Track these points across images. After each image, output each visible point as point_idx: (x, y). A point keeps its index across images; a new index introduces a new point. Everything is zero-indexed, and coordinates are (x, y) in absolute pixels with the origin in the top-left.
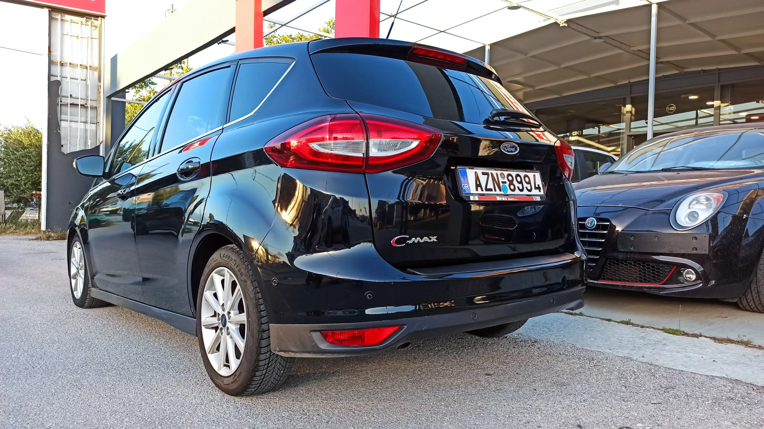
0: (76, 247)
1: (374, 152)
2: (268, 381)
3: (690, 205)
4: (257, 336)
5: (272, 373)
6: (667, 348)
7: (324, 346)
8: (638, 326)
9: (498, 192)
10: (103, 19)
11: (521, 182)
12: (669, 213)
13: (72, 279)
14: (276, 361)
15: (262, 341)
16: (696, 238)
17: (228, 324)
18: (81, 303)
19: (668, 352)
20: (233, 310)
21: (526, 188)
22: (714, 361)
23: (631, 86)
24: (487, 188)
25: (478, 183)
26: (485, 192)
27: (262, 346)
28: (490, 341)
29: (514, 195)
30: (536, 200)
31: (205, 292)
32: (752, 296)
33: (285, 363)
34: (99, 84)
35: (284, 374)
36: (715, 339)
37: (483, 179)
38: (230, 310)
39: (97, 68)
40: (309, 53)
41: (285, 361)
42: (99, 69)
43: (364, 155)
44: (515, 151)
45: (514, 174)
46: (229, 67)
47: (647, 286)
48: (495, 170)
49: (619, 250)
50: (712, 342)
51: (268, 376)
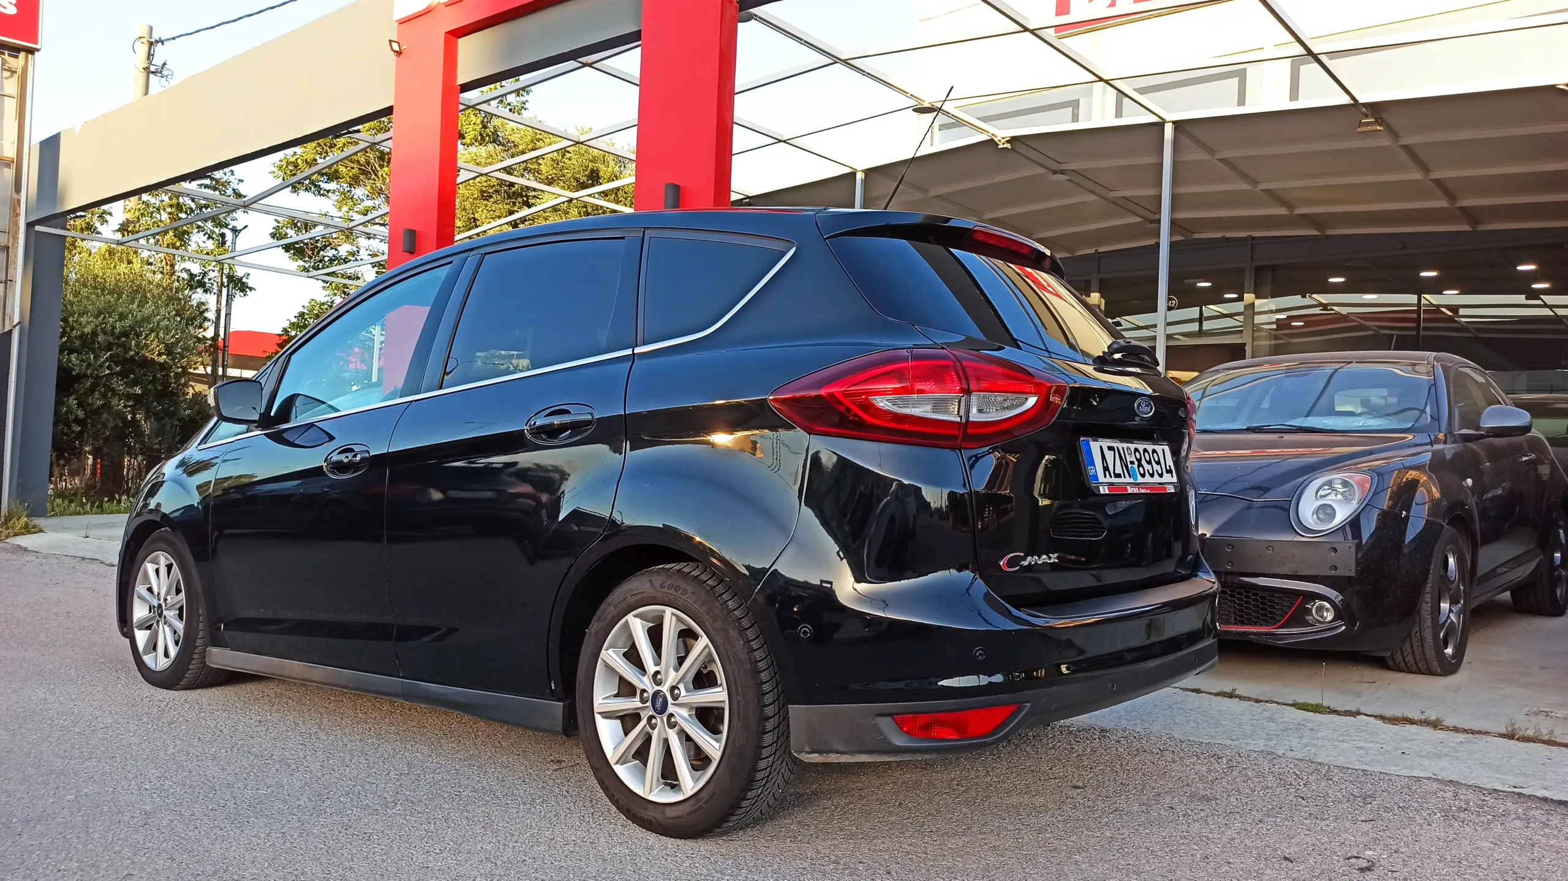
0: (156, 562)
1: (975, 416)
2: (758, 809)
3: (1318, 493)
4: (755, 728)
5: (769, 792)
7: (901, 740)
8: (1250, 699)
10: (30, 56)
11: (1149, 462)
12: (1287, 507)
13: (136, 630)
14: (779, 772)
15: (764, 736)
16: (1335, 550)
17: (672, 709)
18: (170, 679)
19: (1325, 741)
20: (683, 683)
21: (1157, 471)
22: (1403, 753)
23: (1099, 258)
24: (1116, 474)
25: (1105, 465)
26: (1114, 480)
27: (764, 745)
29: (1146, 483)
30: (1170, 492)
31: (603, 651)
32: (1412, 646)
34: (16, 196)
35: (782, 795)
36: (1382, 718)
37: (1110, 459)
38: (676, 684)
39: (13, 162)
40: (822, 236)
42: (18, 164)
43: (961, 419)
44: (1149, 412)
45: (1141, 447)
47: (1255, 631)
48: (1121, 442)
50: (1379, 722)
51: (762, 798)
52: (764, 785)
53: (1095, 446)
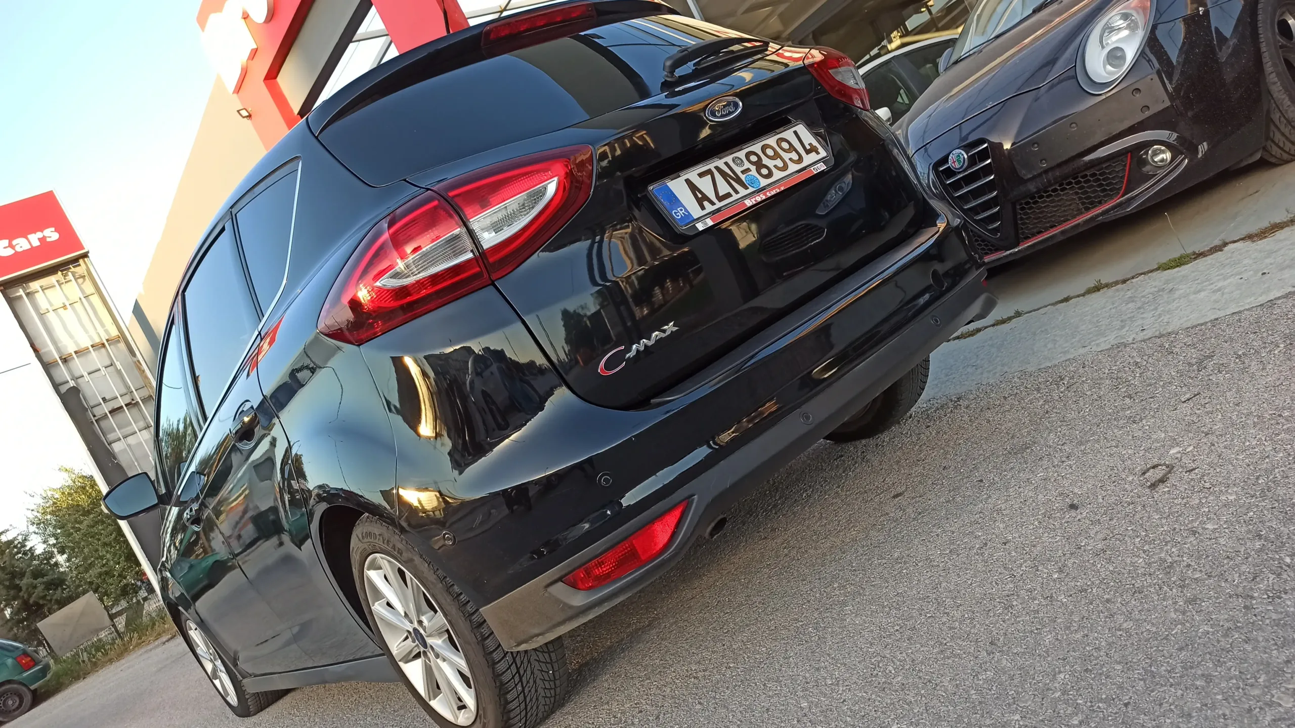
0: (191, 629)
1: (489, 239)
2: (537, 699)
3: (1101, 42)
4: (475, 640)
5: (535, 682)
6: (1177, 294)
7: (579, 599)
8: (1116, 283)
9: (743, 192)
10: (86, 259)
11: (777, 156)
12: (1074, 74)
13: (214, 681)
14: (529, 661)
15: (487, 641)
16: (1138, 90)
17: (430, 641)
18: (243, 710)
19: (1181, 301)
20: (422, 615)
21: (790, 159)
22: (1264, 273)
24: (720, 195)
25: (700, 196)
26: (719, 205)
27: (492, 650)
28: (885, 437)
29: (774, 182)
30: (819, 171)
31: (373, 608)
32: (1283, 134)
33: (546, 655)
34: (135, 359)
35: (557, 674)
36: (1250, 237)
37: (705, 185)
38: (419, 617)
39: (119, 337)
40: (314, 135)
41: (546, 652)
42: (122, 337)
43: (474, 254)
44: (736, 110)
45: (756, 147)
46: (223, 230)
47: (1100, 211)
48: (720, 159)
49: (1025, 178)
50: (1248, 243)
51: (530, 691)
52: (521, 680)
53: (678, 186)
